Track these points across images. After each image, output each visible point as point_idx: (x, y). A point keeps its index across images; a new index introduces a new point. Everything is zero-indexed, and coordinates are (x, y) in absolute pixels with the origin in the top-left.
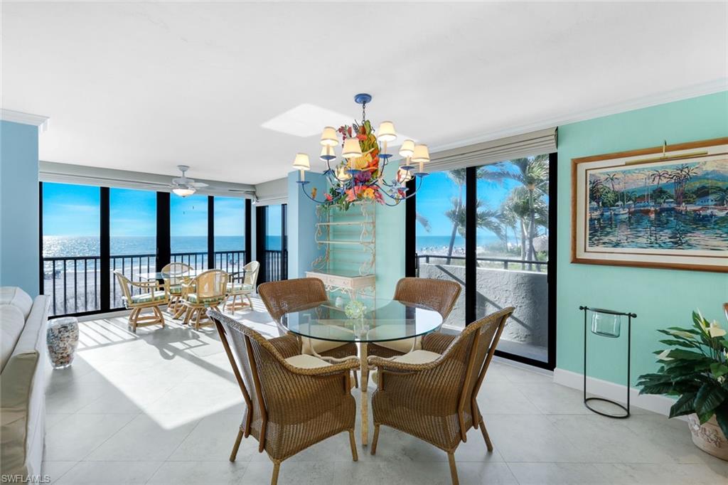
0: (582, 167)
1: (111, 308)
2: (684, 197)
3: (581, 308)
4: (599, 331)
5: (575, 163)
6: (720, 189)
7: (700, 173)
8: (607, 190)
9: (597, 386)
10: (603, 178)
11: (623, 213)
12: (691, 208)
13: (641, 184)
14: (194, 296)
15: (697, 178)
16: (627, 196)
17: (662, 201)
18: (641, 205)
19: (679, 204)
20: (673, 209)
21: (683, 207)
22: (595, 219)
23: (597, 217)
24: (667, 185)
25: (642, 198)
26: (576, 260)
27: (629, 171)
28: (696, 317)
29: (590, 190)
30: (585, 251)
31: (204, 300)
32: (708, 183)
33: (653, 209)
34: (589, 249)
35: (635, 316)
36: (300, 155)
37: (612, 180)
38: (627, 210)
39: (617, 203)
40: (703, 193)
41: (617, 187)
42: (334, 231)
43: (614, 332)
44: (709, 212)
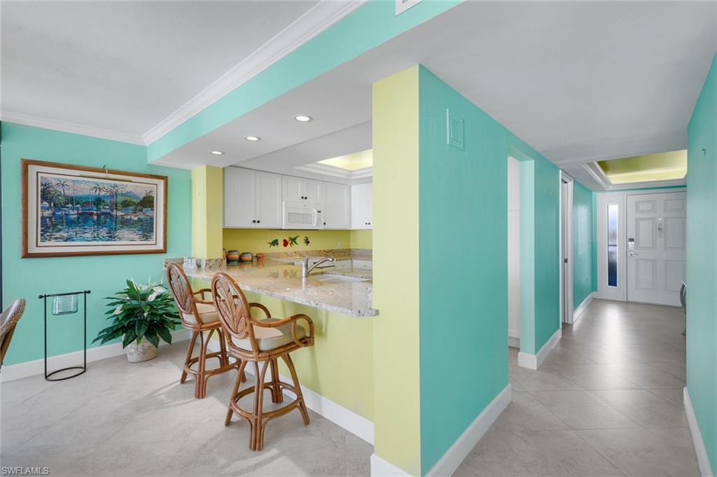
0: (33, 169)
2: (115, 206)
3: (41, 297)
4: (60, 311)
5: (26, 163)
6: (135, 204)
7: (124, 191)
8: (58, 193)
10: (54, 182)
11: (73, 214)
12: (119, 213)
13: (87, 193)
15: (122, 195)
16: (76, 201)
17: (101, 207)
18: (87, 208)
19: (112, 210)
20: (109, 213)
21: (114, 213)
22: (47, 217)
23: (49, 216)
24: (104, 197)
25: (87, 203)
26: (27, 255)
27: (78, 182)
28: (129, 283)
29: (41, 191)
30: (37, 246)
32: (128, 199)
33: (95, 212)
34: (40, 244)
35: (89, 292)
37: (63, 185)
38: (76, 212)
39: (67, 206)
40: (126, 204)
41: (67, 192)
43: (73, 309)
44: (129, 217)
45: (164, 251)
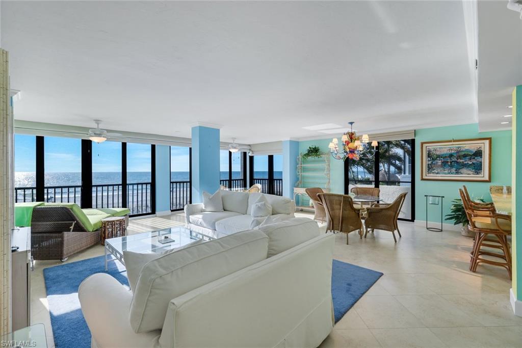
0: (425, 145)
2: (459, 157)
3: (425, 196)
4: (432, 203)
5: (422, 144)
6: (470, 155)
7: (464, 149)
8: (434, 154)
9: (431, 224)
10: (432, 149)
11: (440, 163)
12: (461, 161)
13: (445, 152)
15: (463, 151)
16: (441, 156)
17: (452, 158)
18: (446, 159)
19: (458, 159)
20: (456, 161)
21: (459, 160)
24: (453, 153)
25: (446, 157)
26: (422, 179)
27: (442, 148)
29: (428, 154)
32: (466, 153)
35: (444, 197)
37: (435, 150)
39: (437, 159)
40: (465, 156)
41: (437, 153)
43: (437, 203)
44: (466, 162)
45: (489, 181)
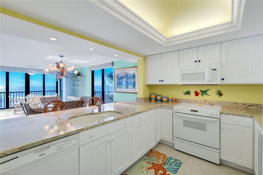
1: (10, 107)
14: (33, 103)
22: (118, 82)
31: (36, 104)
34: (117, 89)
36: (50, 64)
42: (77, 85)
